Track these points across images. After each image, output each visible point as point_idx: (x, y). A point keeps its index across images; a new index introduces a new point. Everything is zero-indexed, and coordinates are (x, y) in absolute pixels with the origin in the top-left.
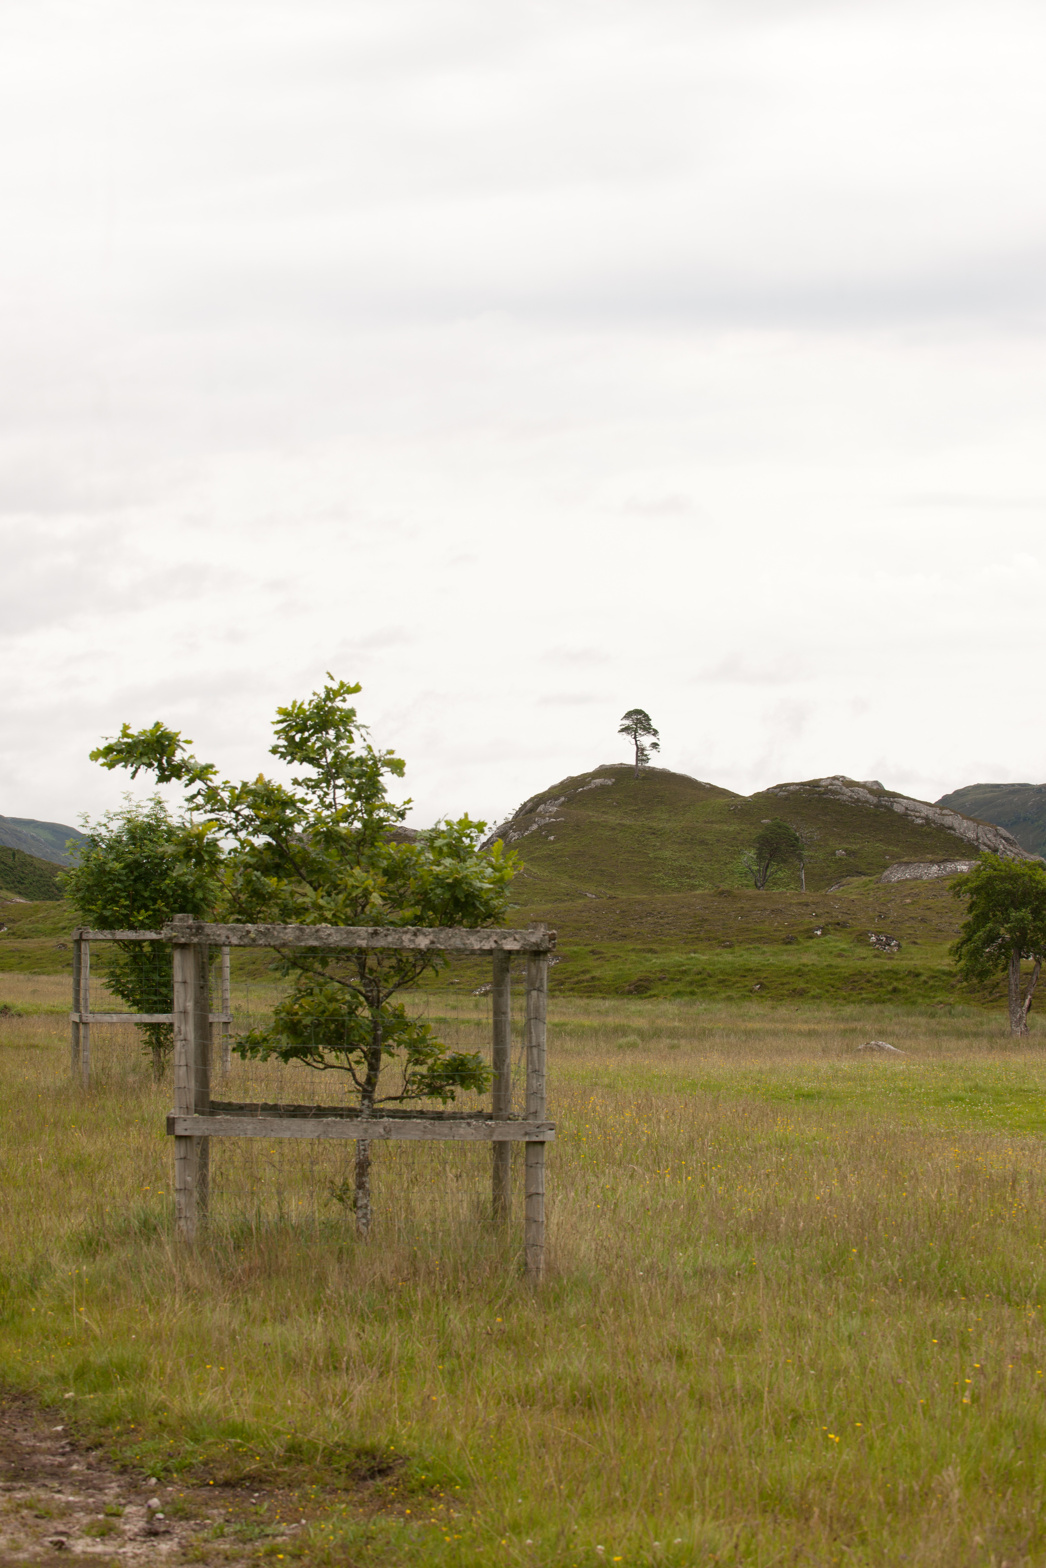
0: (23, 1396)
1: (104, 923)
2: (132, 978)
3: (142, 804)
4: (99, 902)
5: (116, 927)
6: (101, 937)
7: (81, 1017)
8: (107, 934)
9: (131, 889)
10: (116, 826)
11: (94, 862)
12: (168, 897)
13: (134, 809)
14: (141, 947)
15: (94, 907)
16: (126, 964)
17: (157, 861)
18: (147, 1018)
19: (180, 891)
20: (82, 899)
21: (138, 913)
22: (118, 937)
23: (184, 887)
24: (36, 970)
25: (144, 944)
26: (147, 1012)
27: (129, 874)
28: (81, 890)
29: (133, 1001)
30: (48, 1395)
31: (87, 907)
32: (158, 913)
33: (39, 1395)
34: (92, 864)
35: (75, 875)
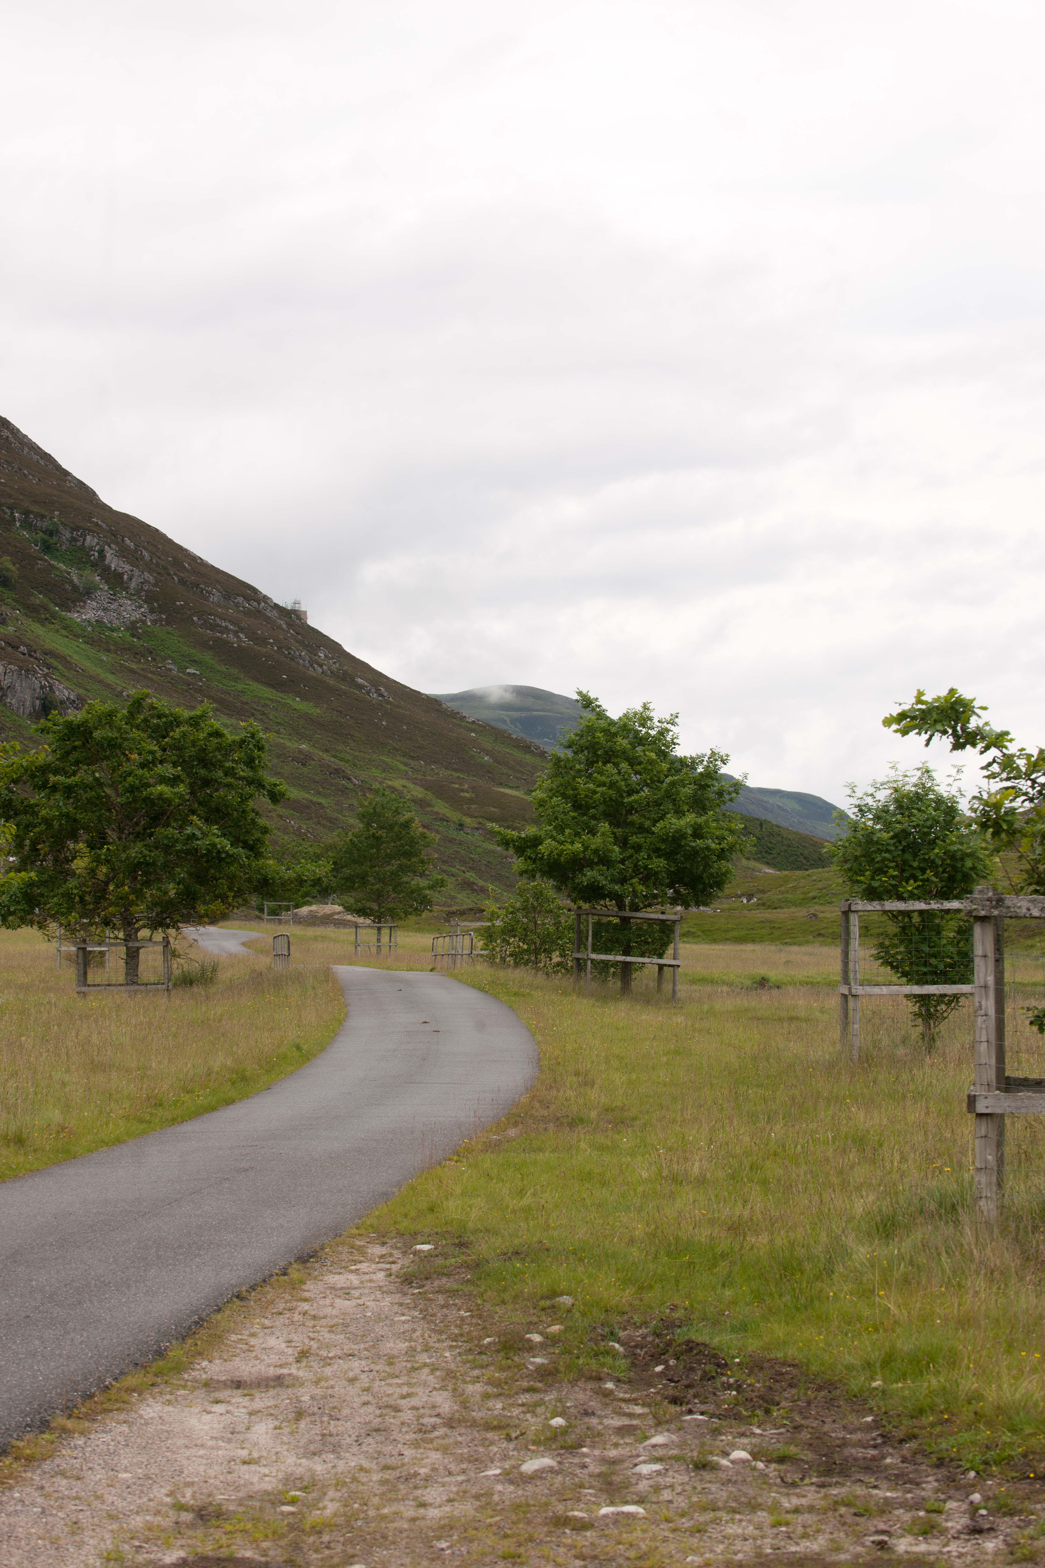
0: (829, 1385)
1: (872, 894)
2: (902, 949)
3: (908, 774)
4: (868, 873)
5: (885, 897)
6: (870, 908)
7: (850, 991)
8: (876, 906)
9: (899, 859)
10: (883, 795)
11: (861, 833)
12: (937, 867)
13: (901, 778)
14: (910, 918)
15: (862, 878)
16: (896, 935)
17: (926, 830)
18: (917, 990)
19: (948, 861)
20: (850, 870)
21: (907, 883)
22: (887, 908)
23: (952, 856)
24: (787, 940)
25: (913, 915)
26: (917, 983)
27: (897, 844)
28: (849, 860)
29: (902, 973)
30: (855, 1385)
31: (855, 878)
32: (926, 883)
33: (845, 1384)
34: (859, 835)
35: (842, 846)
